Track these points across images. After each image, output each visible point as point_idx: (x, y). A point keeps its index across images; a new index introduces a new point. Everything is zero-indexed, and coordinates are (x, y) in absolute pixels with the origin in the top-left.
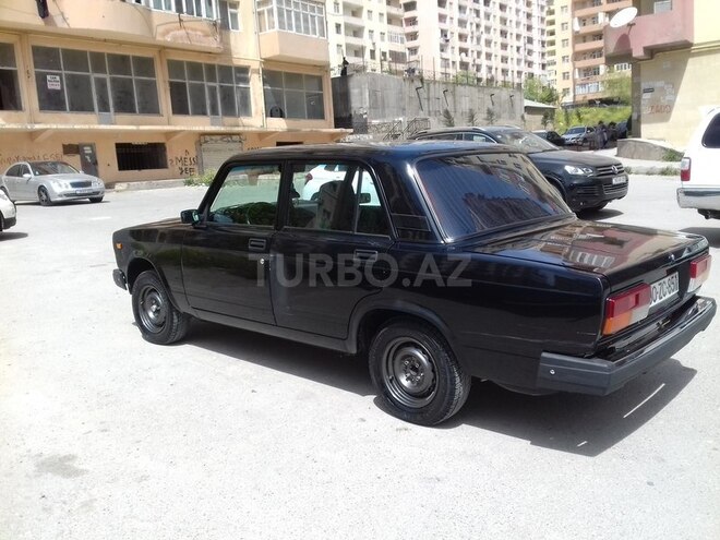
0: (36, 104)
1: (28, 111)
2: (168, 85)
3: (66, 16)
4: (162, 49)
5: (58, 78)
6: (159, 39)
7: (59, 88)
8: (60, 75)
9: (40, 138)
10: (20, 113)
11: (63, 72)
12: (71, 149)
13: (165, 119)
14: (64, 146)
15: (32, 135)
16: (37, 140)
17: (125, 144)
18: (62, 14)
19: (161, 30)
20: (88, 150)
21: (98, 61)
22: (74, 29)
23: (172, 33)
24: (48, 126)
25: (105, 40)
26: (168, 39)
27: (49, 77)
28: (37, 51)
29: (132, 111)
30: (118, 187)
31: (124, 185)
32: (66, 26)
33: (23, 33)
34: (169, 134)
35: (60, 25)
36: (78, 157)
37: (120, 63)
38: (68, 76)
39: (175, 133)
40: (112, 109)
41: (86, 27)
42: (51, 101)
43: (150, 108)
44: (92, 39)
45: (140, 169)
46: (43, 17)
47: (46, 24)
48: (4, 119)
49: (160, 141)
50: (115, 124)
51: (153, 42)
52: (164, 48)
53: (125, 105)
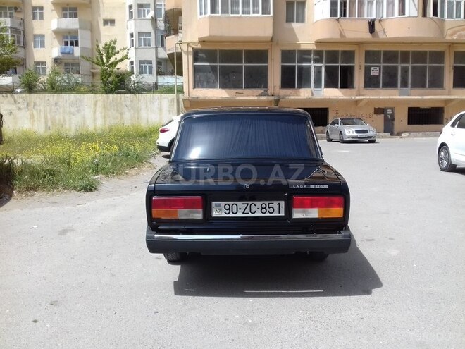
0: (362, 84)
1: (357, 89)
2: (452, 68)
3: (386, 31)
4: (451, 44)
5: (378, 68)
6: (448, 38)
7: (378, 74)
8: (380, 67)
9: (361, 104)
10: (352, 90)
11: (382, 65)
12: (378, 111)
13: (447, 91)
14: (375, 109)
15: (357, 102)
16: (359, 105)
17: (414, 108)
18: (384, 30)
19: (450, 32)
20: (389, 111)
21: (405, 56)
22: (390, 38)
23: (459, 33)
24: (364, 97)
25: (411, 43)
26: (455, 37)
27: (372, 68)
28: (368, 53)
29: (423, 86)
30: (404, 135)
31: (407, 134)
32: (385, 37)
33: (360, 44)
34: (447, 102)
35: (382, 36)
36: (383, 115)
37: (420, 56)
38: (384, 67)
39: (451, 100)
40: (409, 86)
41: (397, 36)
42: (371, 83)
43: (437, 83)
44: (403, 43)
45: (422, 124)
46: (371, 33)
47: (373, 37)
48: (343, 94)
49: (441, 106)
50: (410, 95)
51: (443, 41)
52: (453, 43)
53: (419, 83)
